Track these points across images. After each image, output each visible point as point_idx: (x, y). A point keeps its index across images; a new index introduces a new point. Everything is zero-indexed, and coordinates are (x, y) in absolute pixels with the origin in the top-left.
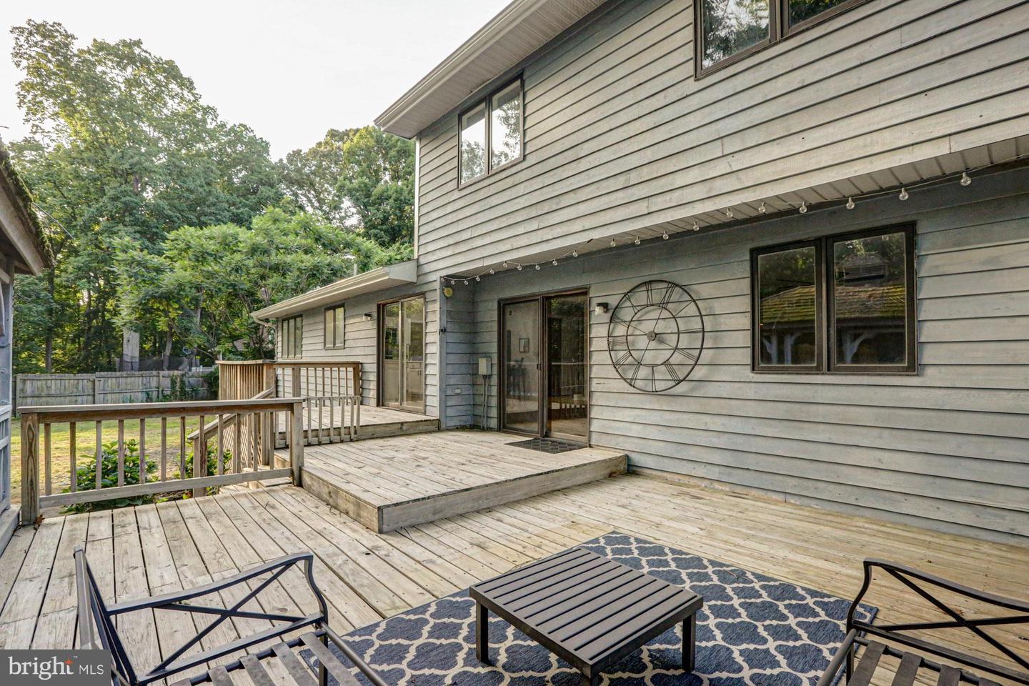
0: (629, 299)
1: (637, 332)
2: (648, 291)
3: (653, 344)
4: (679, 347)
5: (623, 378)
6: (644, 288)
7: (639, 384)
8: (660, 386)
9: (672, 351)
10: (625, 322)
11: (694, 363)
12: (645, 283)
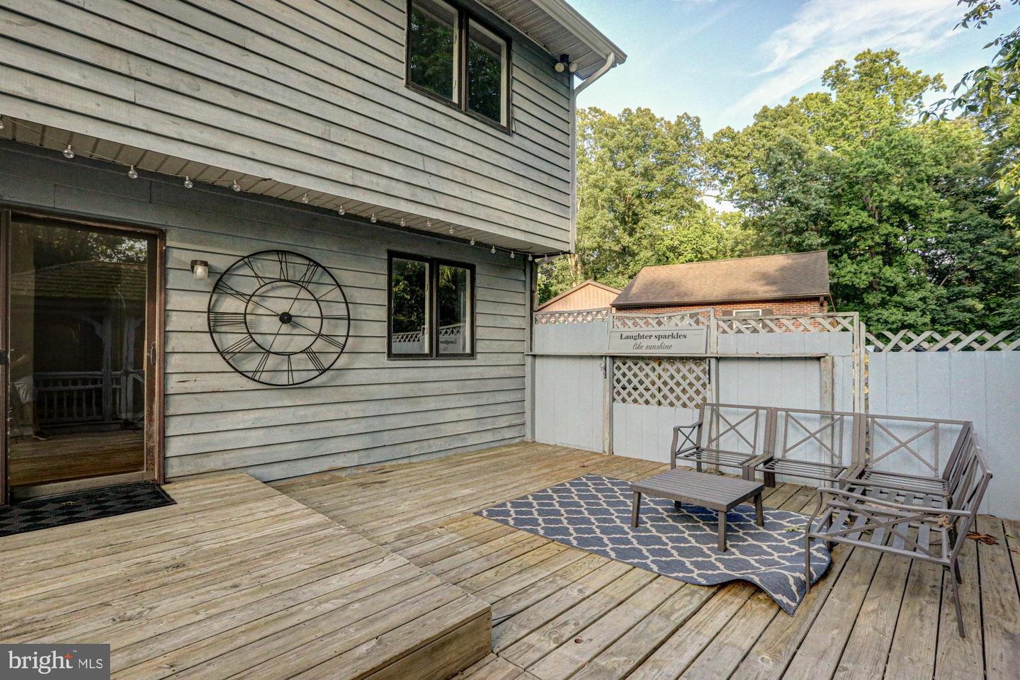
0: (249, 265)
1: (261, 311)
2: (281, 262)
3: (285, 328)
4: (323, 332)
5: (237, 371)
6: (276, 258)
7: (265, 377)
8: (298, 377)
9: (315, 338)
10: (243, 295)
11: (339, 350)
12: (278, 252)
